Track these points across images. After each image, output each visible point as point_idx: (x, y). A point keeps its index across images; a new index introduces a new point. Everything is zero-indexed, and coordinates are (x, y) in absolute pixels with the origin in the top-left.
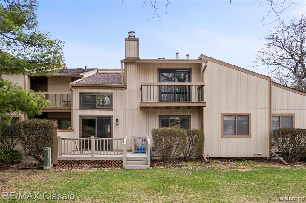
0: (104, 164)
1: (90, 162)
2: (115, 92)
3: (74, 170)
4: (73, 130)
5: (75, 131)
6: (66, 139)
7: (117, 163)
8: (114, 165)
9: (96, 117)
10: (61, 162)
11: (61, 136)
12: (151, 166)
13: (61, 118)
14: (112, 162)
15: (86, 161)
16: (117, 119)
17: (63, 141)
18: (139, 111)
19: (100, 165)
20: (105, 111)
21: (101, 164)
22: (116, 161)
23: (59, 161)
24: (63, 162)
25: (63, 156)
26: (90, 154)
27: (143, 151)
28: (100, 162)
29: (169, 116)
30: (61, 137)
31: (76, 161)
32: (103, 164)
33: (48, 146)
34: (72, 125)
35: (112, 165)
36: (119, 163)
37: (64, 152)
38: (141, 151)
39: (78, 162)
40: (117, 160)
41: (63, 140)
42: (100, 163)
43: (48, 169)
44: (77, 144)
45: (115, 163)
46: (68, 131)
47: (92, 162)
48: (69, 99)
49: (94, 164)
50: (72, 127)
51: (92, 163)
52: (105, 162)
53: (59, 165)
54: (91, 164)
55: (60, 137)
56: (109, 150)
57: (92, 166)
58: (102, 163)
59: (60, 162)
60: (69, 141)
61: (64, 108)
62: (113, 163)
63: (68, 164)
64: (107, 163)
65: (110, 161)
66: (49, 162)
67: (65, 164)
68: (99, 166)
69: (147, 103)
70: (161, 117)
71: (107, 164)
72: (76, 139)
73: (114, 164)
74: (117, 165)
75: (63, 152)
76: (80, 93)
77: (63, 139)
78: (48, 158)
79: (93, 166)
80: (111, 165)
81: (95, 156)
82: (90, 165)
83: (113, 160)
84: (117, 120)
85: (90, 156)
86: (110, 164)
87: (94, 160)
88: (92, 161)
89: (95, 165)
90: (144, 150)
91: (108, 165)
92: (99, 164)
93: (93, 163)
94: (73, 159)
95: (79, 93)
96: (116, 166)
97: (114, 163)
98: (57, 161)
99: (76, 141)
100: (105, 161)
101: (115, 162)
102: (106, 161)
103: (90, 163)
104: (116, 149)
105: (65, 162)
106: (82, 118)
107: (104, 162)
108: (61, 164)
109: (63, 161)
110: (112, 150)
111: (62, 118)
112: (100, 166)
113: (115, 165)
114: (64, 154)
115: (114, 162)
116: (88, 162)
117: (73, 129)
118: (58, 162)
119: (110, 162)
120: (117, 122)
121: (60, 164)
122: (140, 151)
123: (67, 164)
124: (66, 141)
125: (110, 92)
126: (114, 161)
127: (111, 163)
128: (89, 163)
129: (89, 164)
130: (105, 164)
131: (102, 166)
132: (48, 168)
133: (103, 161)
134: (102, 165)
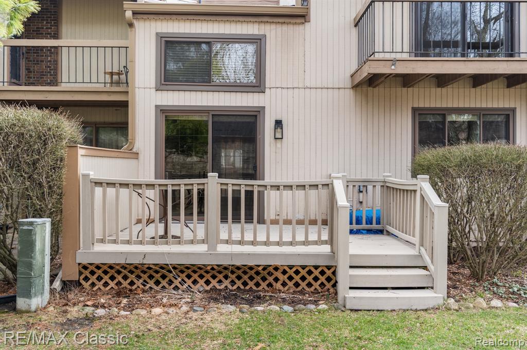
0: (255, 281)
1: (202, 272)
2: (272, 33)
3: (143, 312)
4: (136, 156)
5: (141, 156)
6: (111, 184)
7: (303, 279)
8: (291, 284)
9: (212, 113)
10: (93, 273)
11: (91, 173)
12: (448, 297)
13: (100, 123)
14: (284, 272)
15: (188, 268)
16: (279, 118)
17: (98, 191)
18: (350, 94)
19: (239, 283)
20: (239, 94)
21: (242, 281)
22: (300, 269)
23: (85, 268)
24: (99, 272)
25: (99, 248)
26: (203, 242)
27: (374, 226)
28: (240, 272)
29: (443, 113)
30: (93, 175)
31: (149, 268)
32: (251, 278)
33: (38, 214)
34: (134, 139)
35: (284, 284)
36: (313, 276)
37: (104, 236)
38: (369, 227)
39: (157, 272)
40: (303, 267)
41: (101, 189)
42: (239, 278)
43: (33, 308)
44: (151, 204)
45: (297, 278)
46: (121, 155)
47: (207, 272)
48: (123, 64)
49: (217, 280)
50: (133, 144)
51: (208, 276)
52: (258, 273)
53: (83, 282)
54: (204, 279)
55: (88, 175)
56: (249, 219)
57: (208, 288)
58: (246, 277)
59: (87, 273)
60: (124, 192)
61: (108, 88)
62: (287, 276)
63: (119, 278)
64: (267, 277)
65: (276, 269)
66: (37, 281)
67: (106, 278)
68: (235, 287)
69: (394, 62)
70: (419, 114)
71: (264, 279)
72: (150, 186)
73: (294, 281)
74: (303, 285)
75: (98, 235)
76: (160, 37)
77: (99, 183)
78: (34, 262)
79: (211, 286)
80: (280, 283)
81: (222, 248)
82: (202, 282)
83: (291, 267)
84: (279, 124)
85: (203, 248)
86: (276, 280)
87: (218, 266)
88: (209, 268)
89: (220, 282)
90: (378, 222)
91: (270, 285)
92: (237, 281)
93: (214, 277)
94: (136, 261)
95: (157, 34)
96: (300, 288)
97: (294, 275)
98: (76, 269)
99: (151, 193)
100: (260, 268)
101: (297, 272)
102: (264, 269)
103: (201, 277)
104: (273, 217)
105: (106, 272)
106: (166, 116)
107: (253, 272)
108: (93, 279)
109: (98, 267)
110: (261, 221)
111: (104, 123)
112: (239, 287)
113: (297, 285)
114: (102, 241)
115: (291, 272)
116: (195, 272)
117: (134, 150)
118: (81, 273)
119: (279, 274)
120: (279, 130)
121: (86, 279)
122: (364, 226)
123: (112, 278)
124: (111, 191)
125: (256, 32)
126: (294, 269)
127: (283, 278)
128: (195, 276)
129: (199, 280)
130: (258, 278)
131: (247, 288)
132: (36, 302)
133: (251, 268)
134: (245, 284)
